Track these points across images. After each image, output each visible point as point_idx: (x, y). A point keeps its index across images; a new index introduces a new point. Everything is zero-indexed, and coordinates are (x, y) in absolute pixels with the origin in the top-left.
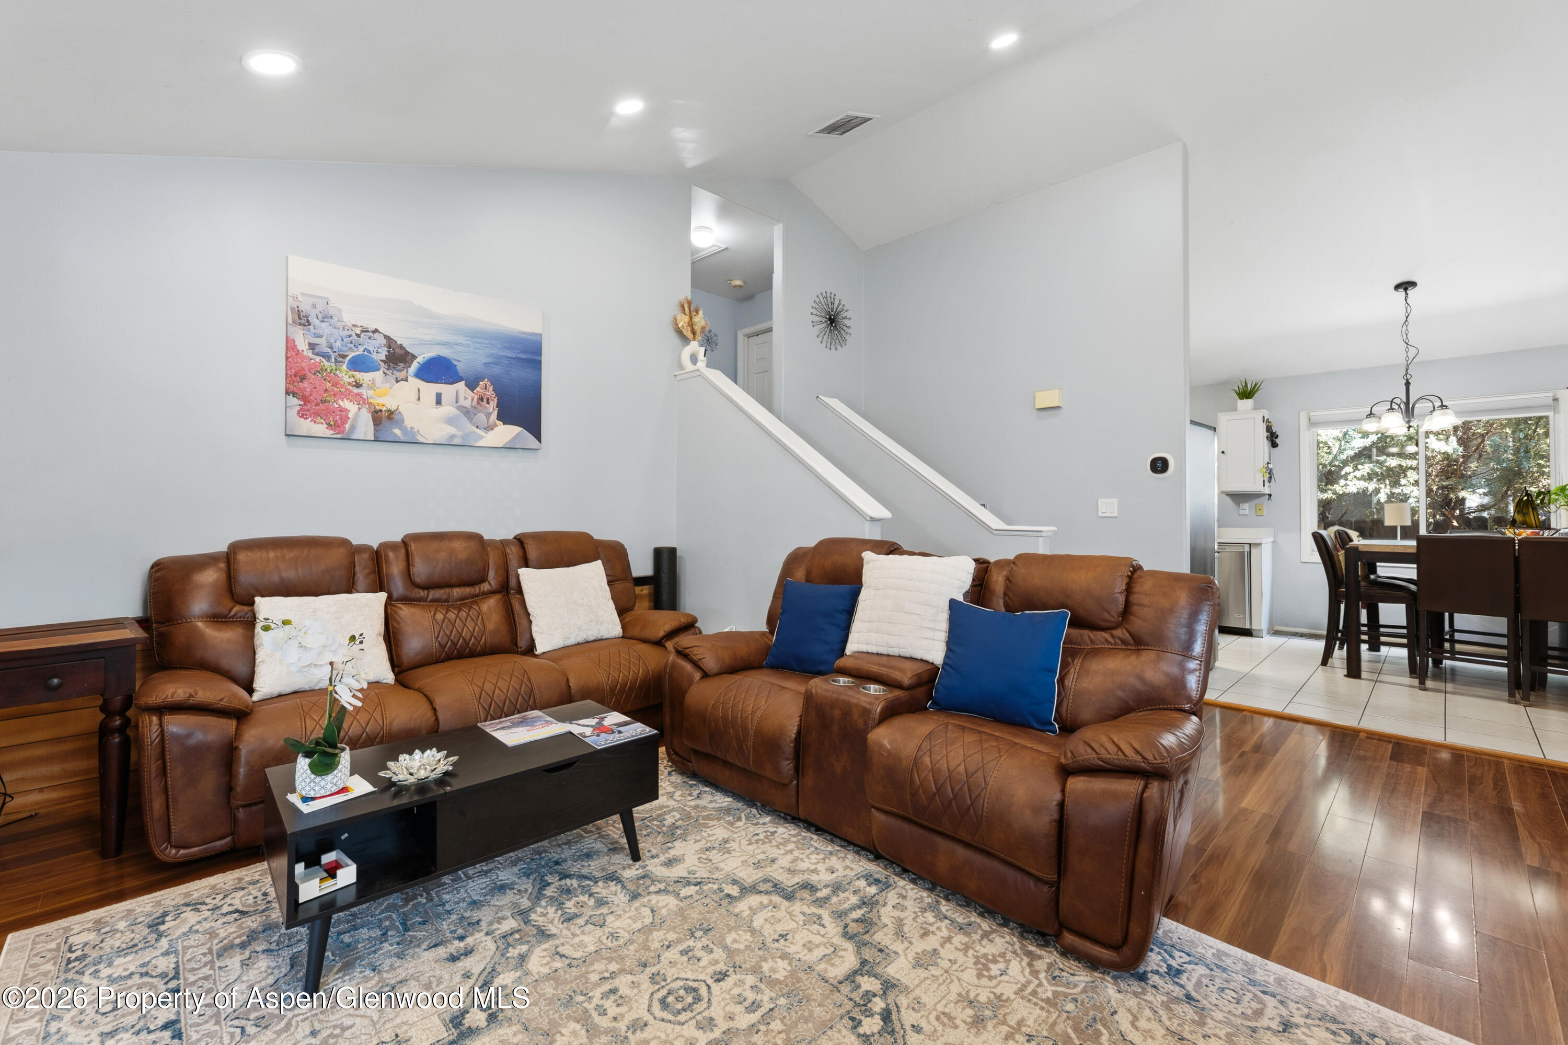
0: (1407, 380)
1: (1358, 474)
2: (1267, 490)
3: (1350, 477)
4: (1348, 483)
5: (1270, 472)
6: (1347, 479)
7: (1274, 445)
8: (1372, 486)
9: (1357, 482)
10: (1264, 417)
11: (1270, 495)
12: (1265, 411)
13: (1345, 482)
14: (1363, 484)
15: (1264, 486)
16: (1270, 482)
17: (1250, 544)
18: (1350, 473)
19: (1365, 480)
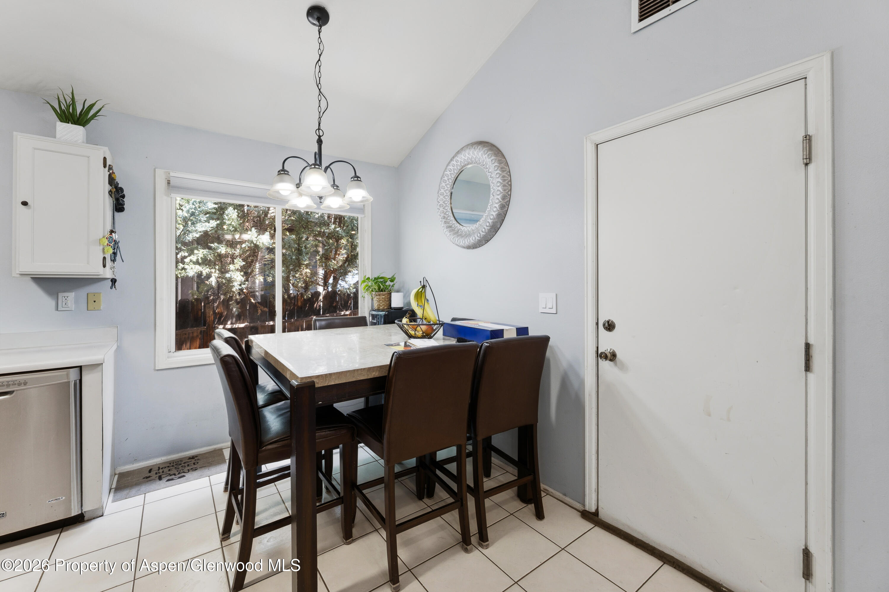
0: (320, 136)
1: (194, 258)
2: (108, 273)
3: (187, 260)
4: (186, 266)
5: (115, 245)
6: (183, 263)
7: (119, 207)
8: (205, 271)
9: (193, 266)
10: (105, 159)
11: (114, 281)
12: (106, 149)
13: (183, 266)
14: (198, 268)
15: (104, 266)
16: (114, 260)
17: (80, 367)
18: (185, 257)
19: (199, 264)
